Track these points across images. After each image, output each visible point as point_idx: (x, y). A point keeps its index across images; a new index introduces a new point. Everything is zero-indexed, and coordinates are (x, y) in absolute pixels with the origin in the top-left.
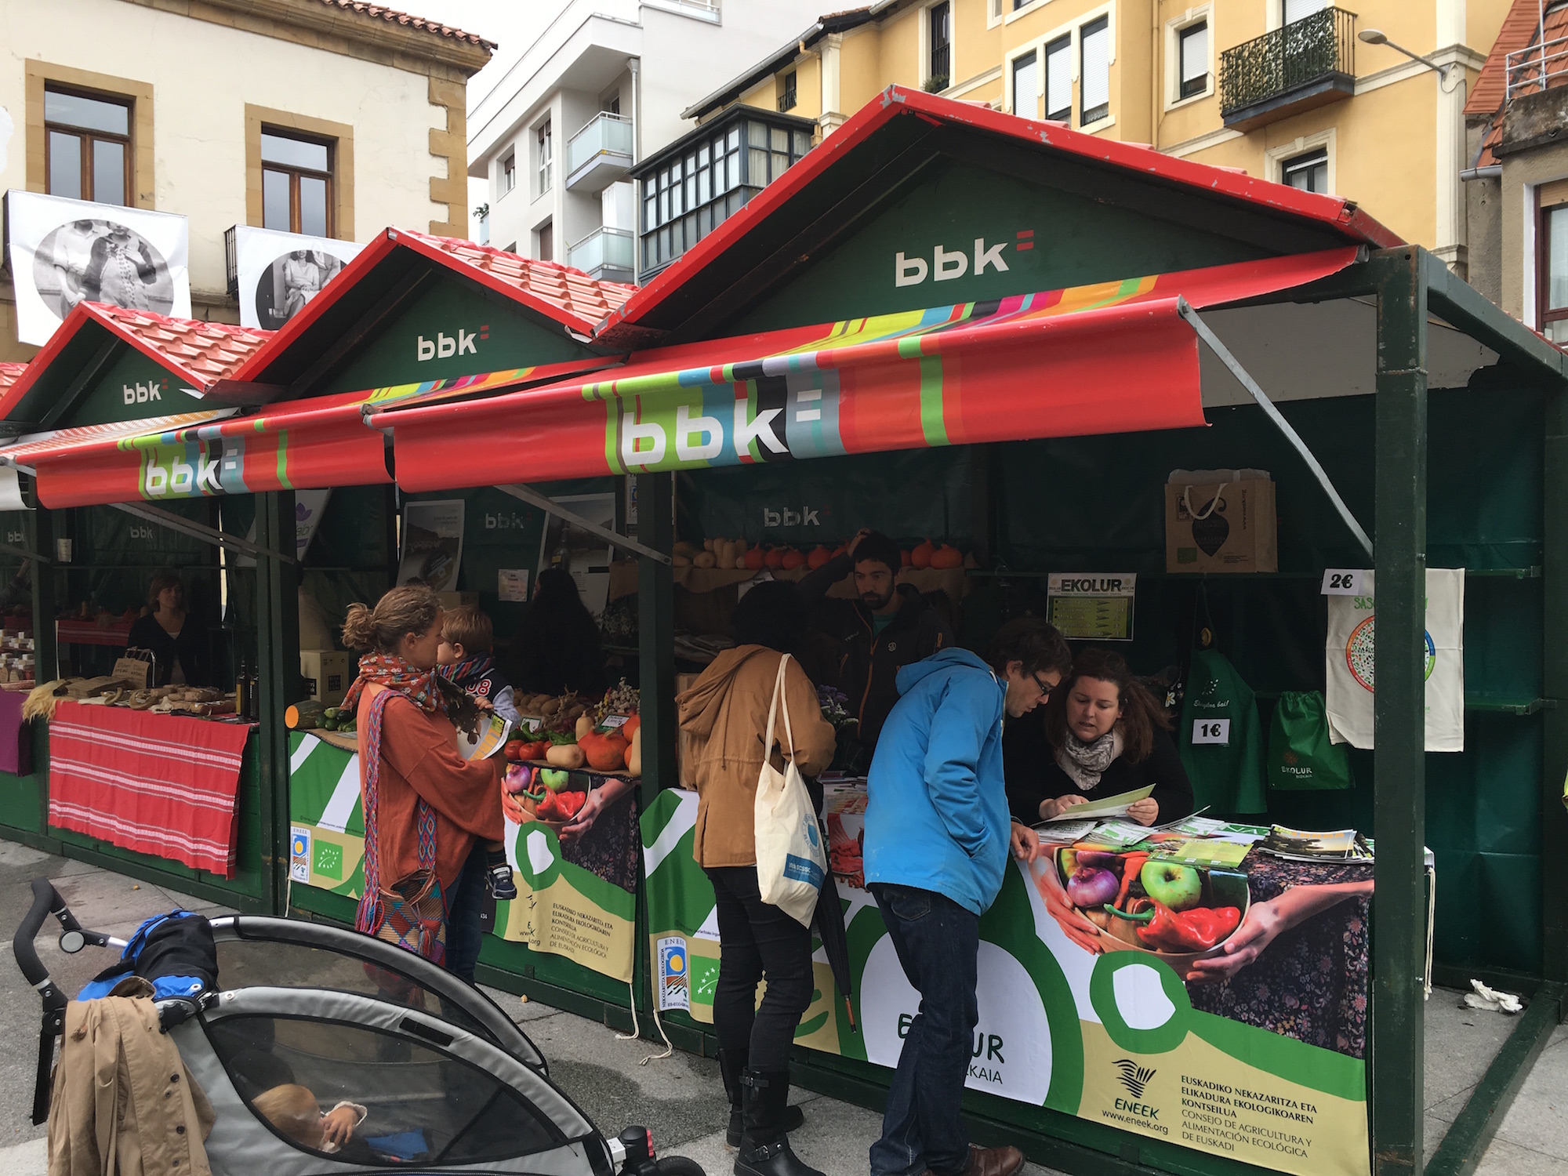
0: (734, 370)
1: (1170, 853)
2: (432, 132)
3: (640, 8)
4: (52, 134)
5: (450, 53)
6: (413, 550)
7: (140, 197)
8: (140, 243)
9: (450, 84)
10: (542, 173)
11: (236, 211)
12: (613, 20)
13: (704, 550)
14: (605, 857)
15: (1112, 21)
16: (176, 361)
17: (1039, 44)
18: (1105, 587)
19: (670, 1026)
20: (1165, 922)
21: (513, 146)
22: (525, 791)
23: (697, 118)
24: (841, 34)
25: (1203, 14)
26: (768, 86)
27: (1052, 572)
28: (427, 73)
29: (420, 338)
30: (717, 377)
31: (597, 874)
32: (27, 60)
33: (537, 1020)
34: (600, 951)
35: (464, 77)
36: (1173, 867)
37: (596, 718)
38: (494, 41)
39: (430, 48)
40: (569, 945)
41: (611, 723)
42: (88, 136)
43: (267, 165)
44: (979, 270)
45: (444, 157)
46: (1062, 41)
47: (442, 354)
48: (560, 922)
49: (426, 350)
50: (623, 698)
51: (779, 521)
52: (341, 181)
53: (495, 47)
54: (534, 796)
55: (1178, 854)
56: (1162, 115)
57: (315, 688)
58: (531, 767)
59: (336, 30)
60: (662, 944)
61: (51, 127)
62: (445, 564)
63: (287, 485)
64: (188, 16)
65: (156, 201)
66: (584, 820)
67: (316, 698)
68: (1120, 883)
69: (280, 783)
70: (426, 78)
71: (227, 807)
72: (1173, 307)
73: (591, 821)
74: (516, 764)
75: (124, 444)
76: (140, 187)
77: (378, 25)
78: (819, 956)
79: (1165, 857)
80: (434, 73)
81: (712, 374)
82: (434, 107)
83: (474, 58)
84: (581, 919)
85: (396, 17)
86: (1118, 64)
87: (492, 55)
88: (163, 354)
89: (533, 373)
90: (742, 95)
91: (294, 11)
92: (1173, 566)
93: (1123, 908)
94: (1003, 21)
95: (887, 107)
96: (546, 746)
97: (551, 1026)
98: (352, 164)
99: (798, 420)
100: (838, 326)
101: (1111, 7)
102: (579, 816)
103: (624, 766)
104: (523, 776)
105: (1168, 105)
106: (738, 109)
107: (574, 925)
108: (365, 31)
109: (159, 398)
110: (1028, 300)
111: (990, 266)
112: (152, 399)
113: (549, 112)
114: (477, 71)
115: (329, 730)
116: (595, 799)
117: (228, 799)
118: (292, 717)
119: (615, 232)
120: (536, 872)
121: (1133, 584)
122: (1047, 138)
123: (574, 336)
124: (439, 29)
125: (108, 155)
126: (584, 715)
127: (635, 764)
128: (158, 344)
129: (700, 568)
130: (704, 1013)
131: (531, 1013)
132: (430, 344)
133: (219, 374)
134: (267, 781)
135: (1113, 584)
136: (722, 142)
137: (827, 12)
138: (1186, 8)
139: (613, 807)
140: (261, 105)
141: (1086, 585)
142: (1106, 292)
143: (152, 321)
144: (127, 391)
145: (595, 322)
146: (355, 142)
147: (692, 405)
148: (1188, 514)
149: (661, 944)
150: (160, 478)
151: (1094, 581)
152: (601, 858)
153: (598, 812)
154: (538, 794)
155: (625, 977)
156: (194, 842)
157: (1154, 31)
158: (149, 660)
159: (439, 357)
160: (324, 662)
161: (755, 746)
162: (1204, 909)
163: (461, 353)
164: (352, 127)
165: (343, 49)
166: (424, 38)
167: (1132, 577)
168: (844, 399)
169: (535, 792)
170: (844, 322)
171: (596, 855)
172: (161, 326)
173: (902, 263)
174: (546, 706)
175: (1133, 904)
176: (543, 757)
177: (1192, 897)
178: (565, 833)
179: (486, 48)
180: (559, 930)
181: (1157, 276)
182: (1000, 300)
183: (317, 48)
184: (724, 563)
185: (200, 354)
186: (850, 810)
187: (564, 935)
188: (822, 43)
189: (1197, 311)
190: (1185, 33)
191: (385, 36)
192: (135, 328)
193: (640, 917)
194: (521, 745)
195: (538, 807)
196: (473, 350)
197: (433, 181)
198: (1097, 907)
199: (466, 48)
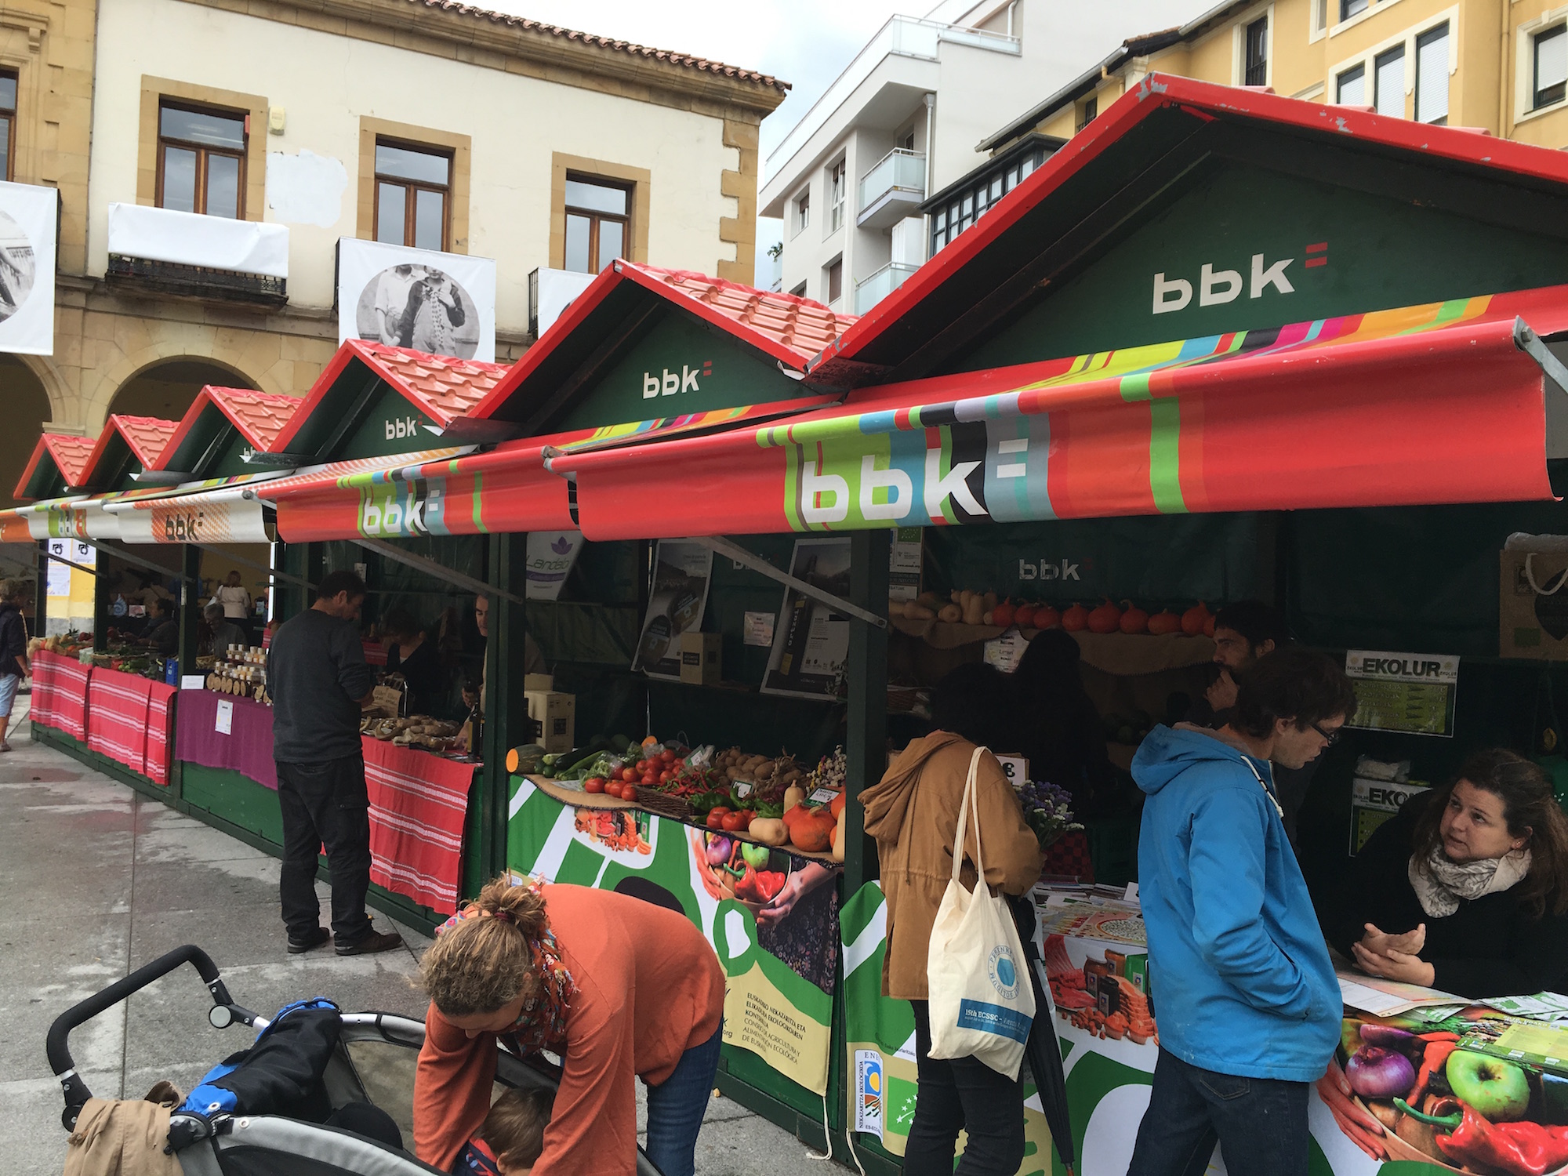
0: (923, 415)
1: (1489, 1040)
2: (724, 173)
3: (939, 42)
4: (381, 185)
5: (746, 95)
6: (662, 588)
7: (455, 242)
8: (453, 286)
9: (744, 126)
10: (835, 211)
11: (539, 254)
12: (913, 57)
13: (950, 601)
14: (802, 949)
15: (1453, 28)
16: (423, 397)
17: (1368, 57)
18: (1419, 670)
19: (861, 1150)
20: (1476, 1132)
21: (808, 186)
22: (725, 865)
23: (991, 150)
24: (1147, 56)
25: (1562, 16)
26: (1065, 115)
27: (1351, 648)
28: (723, 116)
29: (647, 375)
30: (902, 422)
31: (792, 967)
32: (362, 117)
33: (725, 1121)
34: (791, 1054)
35: (758, 118)
36: (1491, 1062)
37: (807, 788)
38: (788, 82)
39: (726, 91)
40: (762, 1043)
41: (820, 797)
42: (412, 186)
43: (571, 210)
44: (1256, 292)
45: (735, 197)
46: (1396, 51)
47: (666, 392)
48: (753, 1014)
49: (652, 388)
50: (837, 768)
51: (1035, 574)
52: (637, 223)
53: (789, 87)
54: (734, 872)
55: (1500, 1042)
56: (1511, 128)
57: (541, 730)
58: (732, 839)
59: (638, 79)
60: (862, 1056)
61: (380, 178)
62: (690, 604)
63: (483, 529)
64: (505, 71)
65: (470, 246)
66: (782, 904)
67: (541, 742)
68: (1417, 1072)
69: (499, 828)
70: (722, 121)
71: (452, 847)
72: (1507, 334)
73: (789, 907)
74: (718, 834)
75: (342, 483)
76: (456, 233)
77: (679, 71)
78: (1033, 1103)
79: (1481, 1045)
80: (729, 116)
81: (897, 418)
82: (728, 149)
83: (768, 99)
84: (774, 1016)
85: (695, 63)
86: (1460, 74)
87: (785, 95)
88: (412, 391)
89: (749, 412)
90: (1039, 125)
91: (600, 61)
92: (1509, 650)
93: (1419, 1106)
94: (1328, 33)
95: (1145, 100)
96: (753, 816)
97: (738, 1130)
98: (648, 207)
99: (998, 476)
100: (1080, 360)
101: (1453, 14)
102: (777, 900)
103: (828, 848)
104: (724, 848)
105: (1518, 116)
106: (1034, 138)
107: (767, 1021)
108: (666, 77)
109: (415, 434)
110: (1316, 328)
111: (1270, 288)
112: (409, 435)
113: (844, 150)
114: (770, 112)
115: (547, 777)
116: (795, 882)
117: (454, 839)
118: (512, 761)
119: (903, 267)
120: (731, 956)
121: (1455, 669)
122: (1344, 126)
123: (787, 372)
124: (736, 73)
125: (429, 205)
126: (793, 784)
127: (839, 850)
128: (409, 381)
129: (944, 621)
130: (896, 1144)
131: (721, 1112)
132: (655, 381)
133: (464, 411)
134: (488, 824)
135: (1429, 667)
136: (1015, 173)
137: (1133, 35)
138: (1543, 10)
139: (813, 895)
140: (567, 153)
141: (1395, 667)
142: (1420, 316)
143: (410, 358)
144: (389, 427)
145: (810, 356)
146: (651, 186)
147: (878, 454)
148: (1530, 588)
149: (860, 1056)
150: (375, 517)
151: (1405, 662)
152: (797, 949)
153: (797, 898)
154: (738, 870)
155: (818, 1089)
156: (422, 878)
157: (1503, 37)
158: (402, 689)
159: (663, 394)
160: (551, 705)
161: (942, 861)
162: (1532, 1124)
163: (684, 390)
164: (649, 172)
165: (645, 95)
166: (721, 82)
167: (1454, 661)
168: (1055, 451)
169: (735, 868)
170: (1087, 356)
171: (792, 946)
172: (419, 363)
173: (1161, 285)
174: (760, 770)
175: (1432, 1103)
176: (745, 828)
177: (1516, 1105)
178: (762, 916)
179: (780, 89)
180: (753, 1023)
181: (1489, 298)
182: (1281, 328)
183: (621, 96)
184: (970, 618)
185: (450, 391)
186: (1077, 930)
187: (757, 1030)
188: (1126, 66)
189: (1544, 340)
190: (1540, 37)
191: (685, 82)
192: (391, 365)
193: (837, 1022)
194: (726, 813)
195: (737, 884)
196: (696, 388)
197: (723, 221)
198: (1383, 1099)
199: (761, 89)
